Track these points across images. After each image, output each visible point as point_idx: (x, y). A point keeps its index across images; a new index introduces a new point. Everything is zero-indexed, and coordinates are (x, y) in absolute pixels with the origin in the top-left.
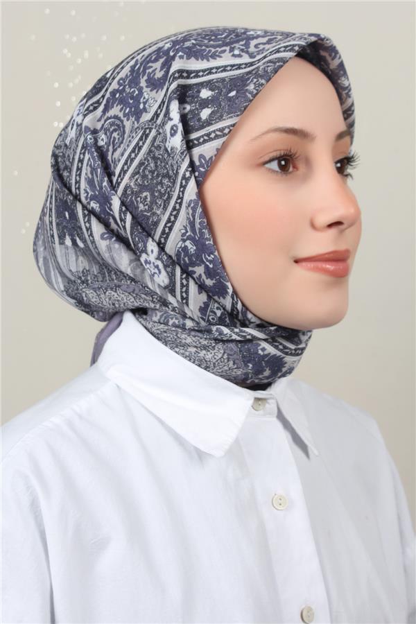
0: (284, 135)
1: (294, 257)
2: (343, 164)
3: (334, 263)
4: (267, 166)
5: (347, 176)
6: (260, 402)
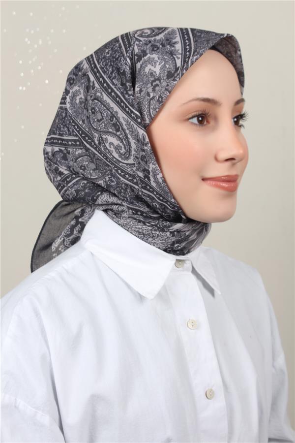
0: (202, 103)
1: (202, 177)
2: (238, 118)
3: (227, 183)
4: (190, 120)
5: (240, 126)
6: (180, 263)
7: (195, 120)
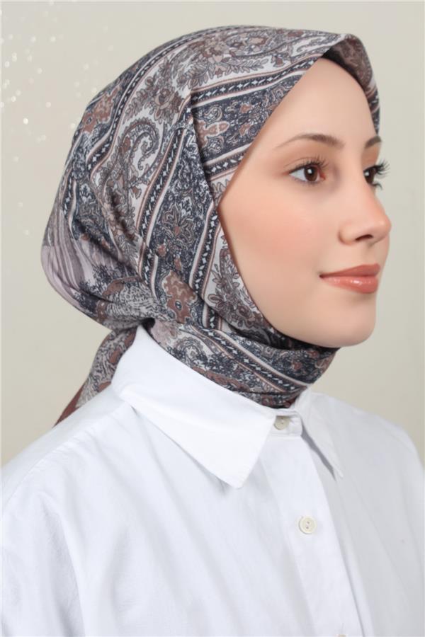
7: (301, 174)
